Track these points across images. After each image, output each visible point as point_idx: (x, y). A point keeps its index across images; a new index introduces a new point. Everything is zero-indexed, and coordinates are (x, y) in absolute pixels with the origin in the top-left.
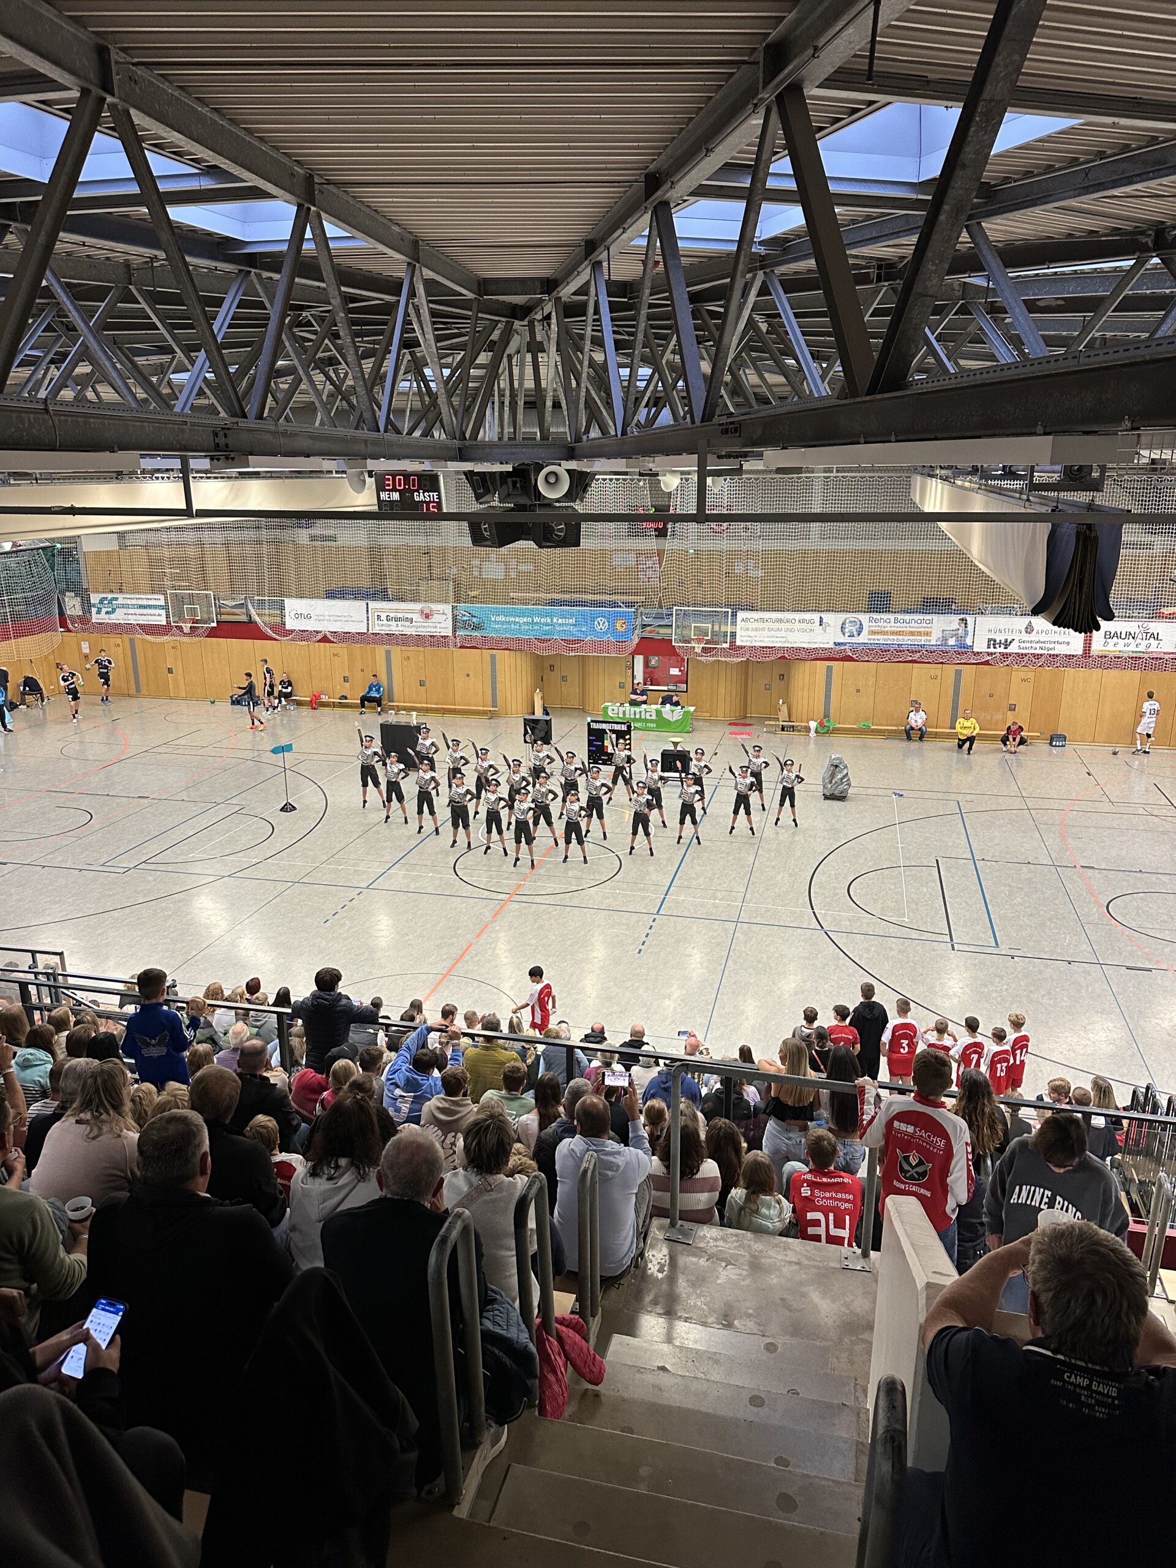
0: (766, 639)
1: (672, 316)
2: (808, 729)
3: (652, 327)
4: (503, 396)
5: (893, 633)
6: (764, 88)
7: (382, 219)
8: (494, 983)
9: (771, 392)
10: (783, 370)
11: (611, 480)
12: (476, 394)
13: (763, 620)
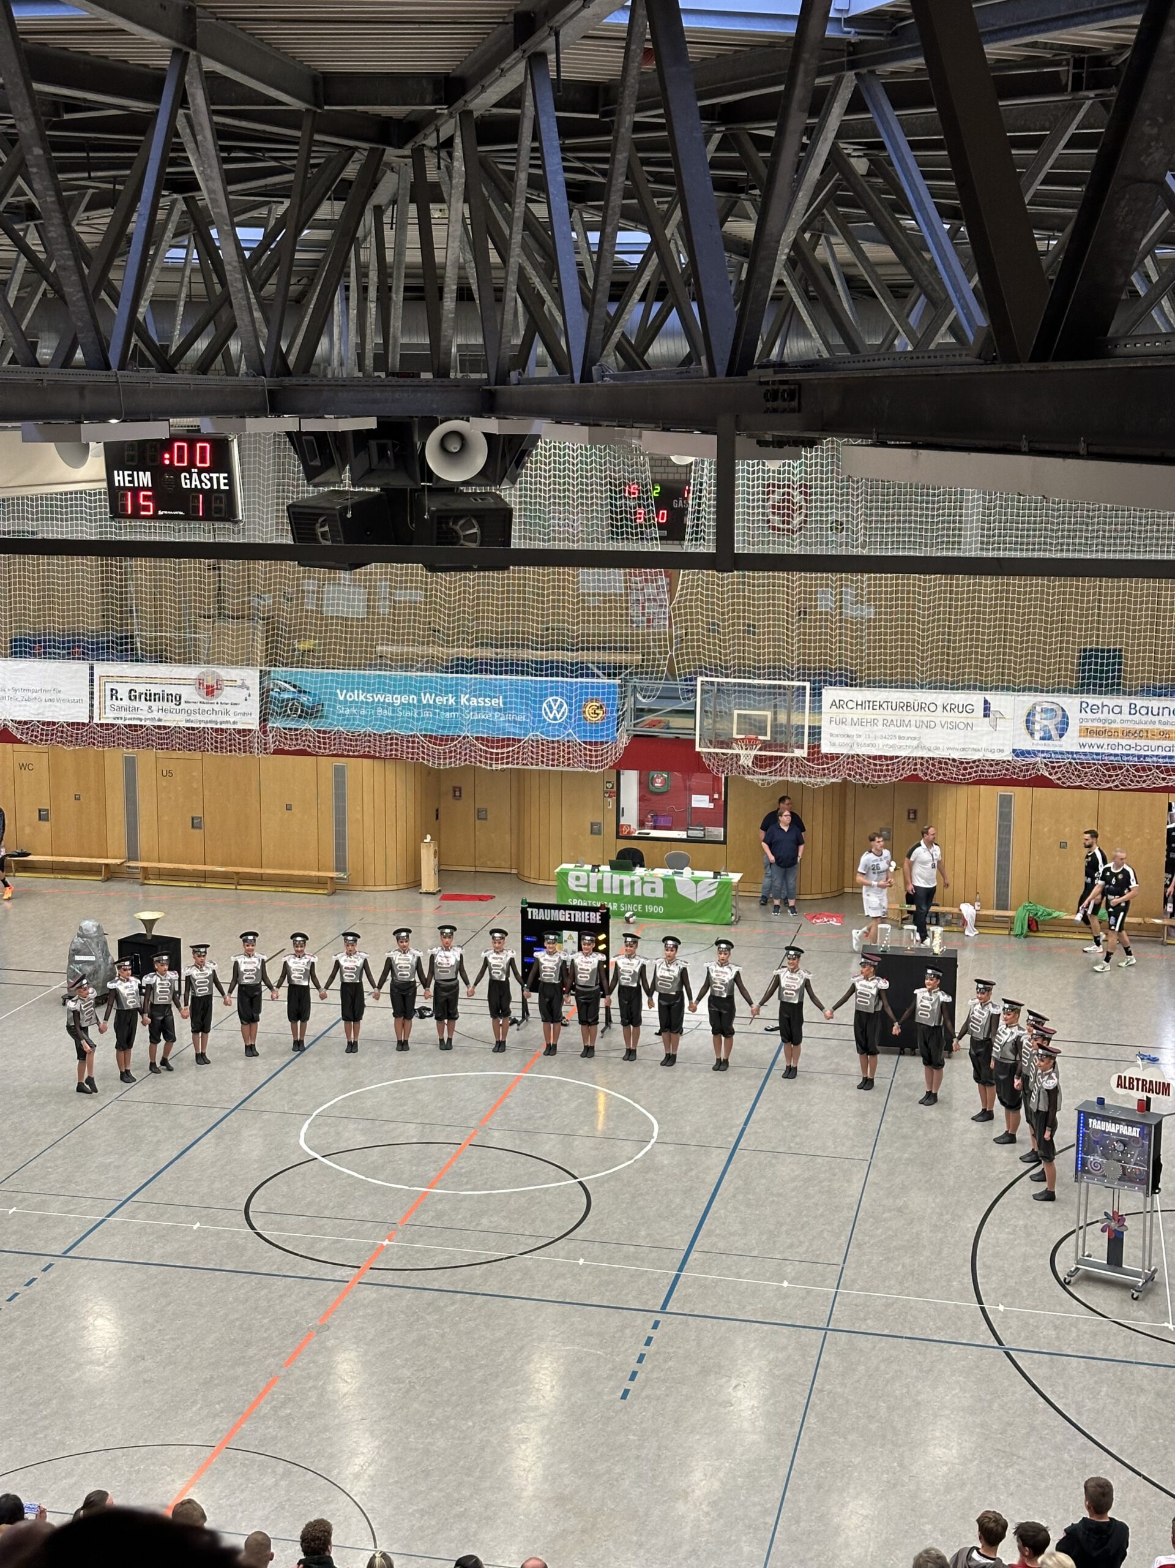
0: (880, 742)
4: (366, 275)
5: (1128, 734)
8: (320, 1465)
13: (872, 705)
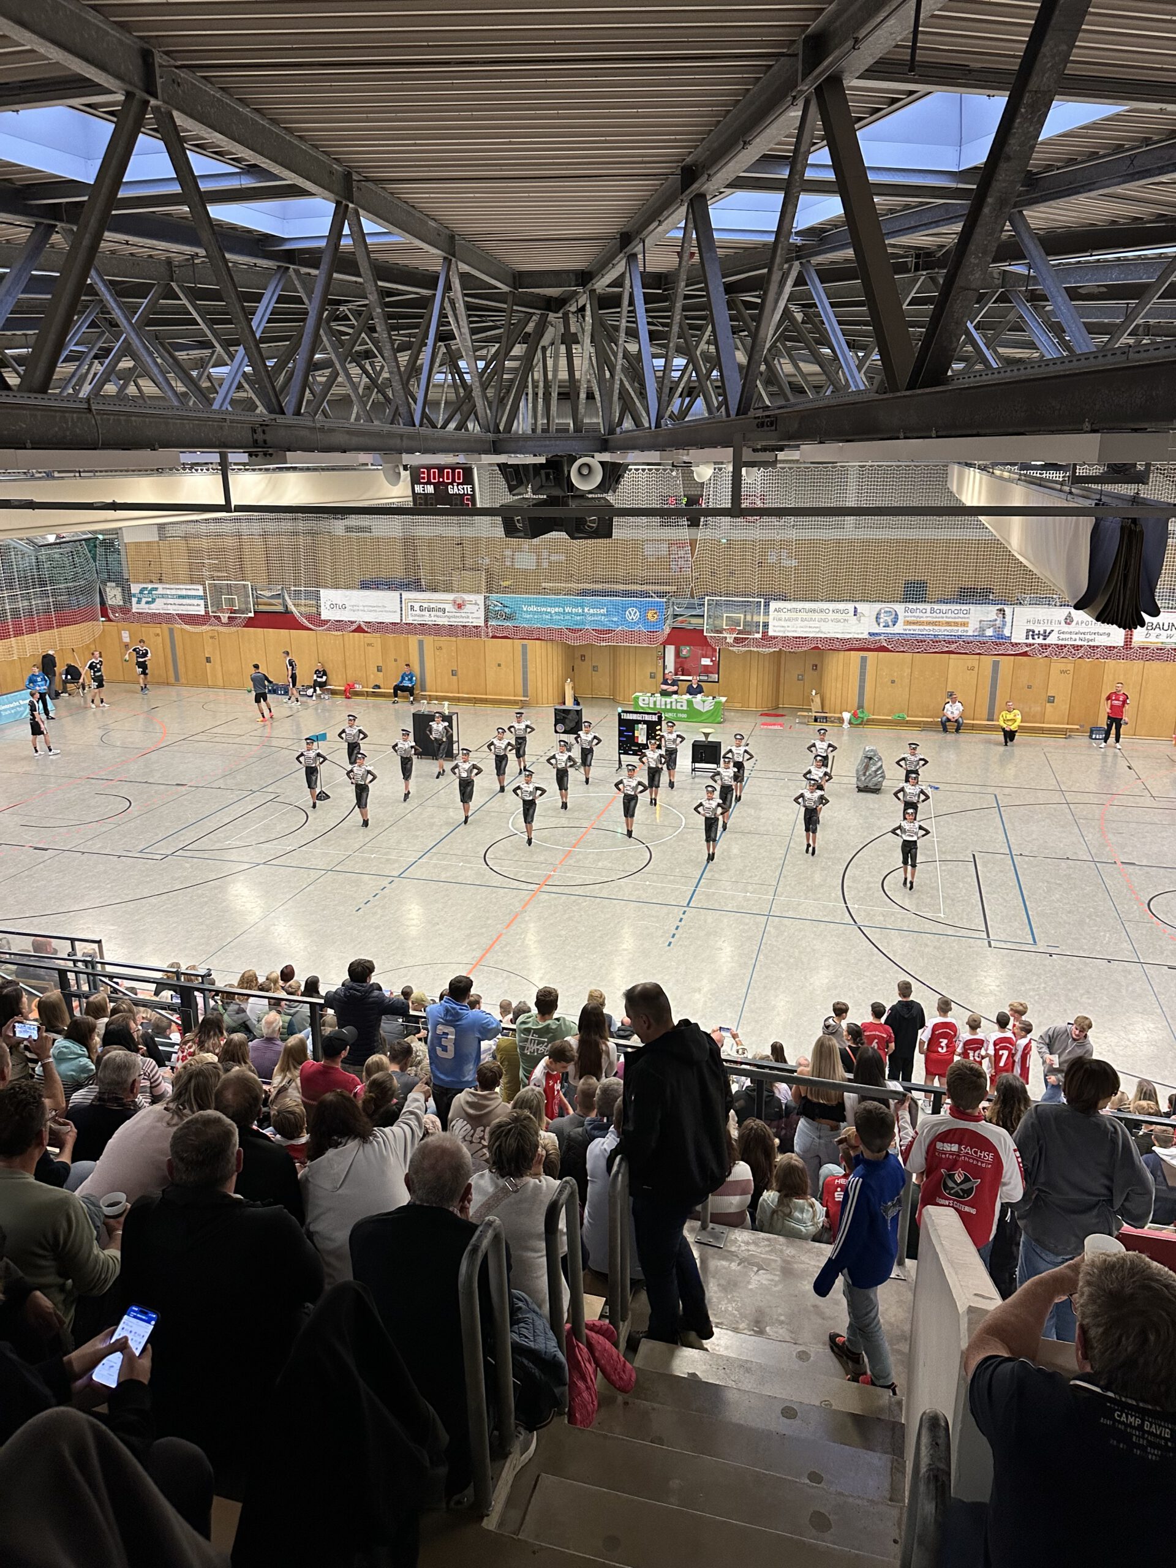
0: (799, 630)
1: (708, 306)
2: (841, 720)
3: (687, 318)
4: (537, 387)
5: (929, 623)
6: (803, 80)
7: (418, 215)
8: (524, 973)
9: (806, 381)
10: (818, 359)
11: (643, 470)
12: (510, 386)
13: (796, 610)
